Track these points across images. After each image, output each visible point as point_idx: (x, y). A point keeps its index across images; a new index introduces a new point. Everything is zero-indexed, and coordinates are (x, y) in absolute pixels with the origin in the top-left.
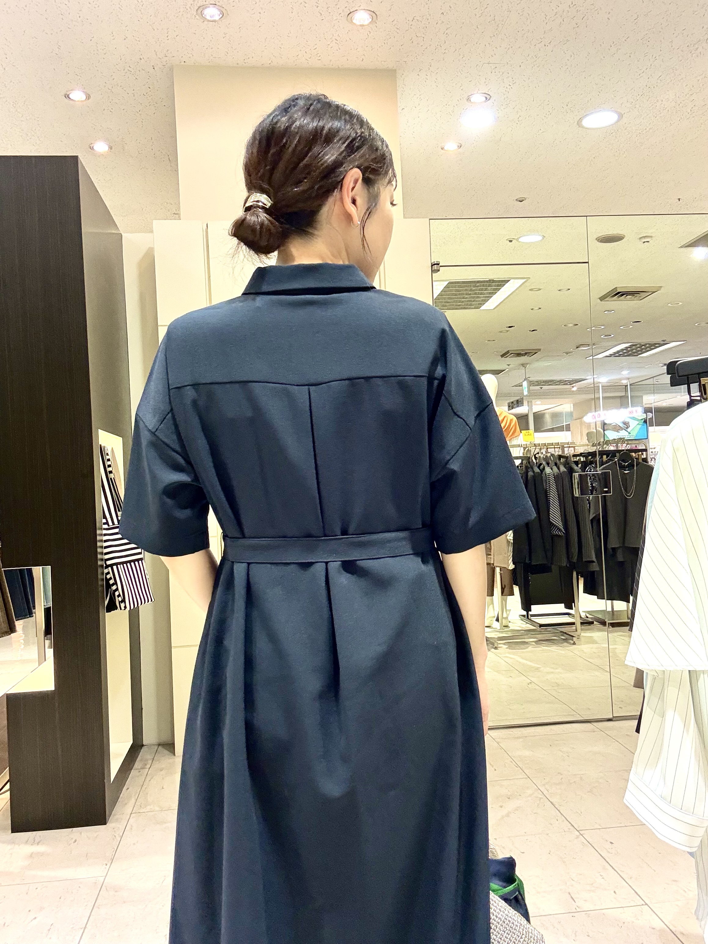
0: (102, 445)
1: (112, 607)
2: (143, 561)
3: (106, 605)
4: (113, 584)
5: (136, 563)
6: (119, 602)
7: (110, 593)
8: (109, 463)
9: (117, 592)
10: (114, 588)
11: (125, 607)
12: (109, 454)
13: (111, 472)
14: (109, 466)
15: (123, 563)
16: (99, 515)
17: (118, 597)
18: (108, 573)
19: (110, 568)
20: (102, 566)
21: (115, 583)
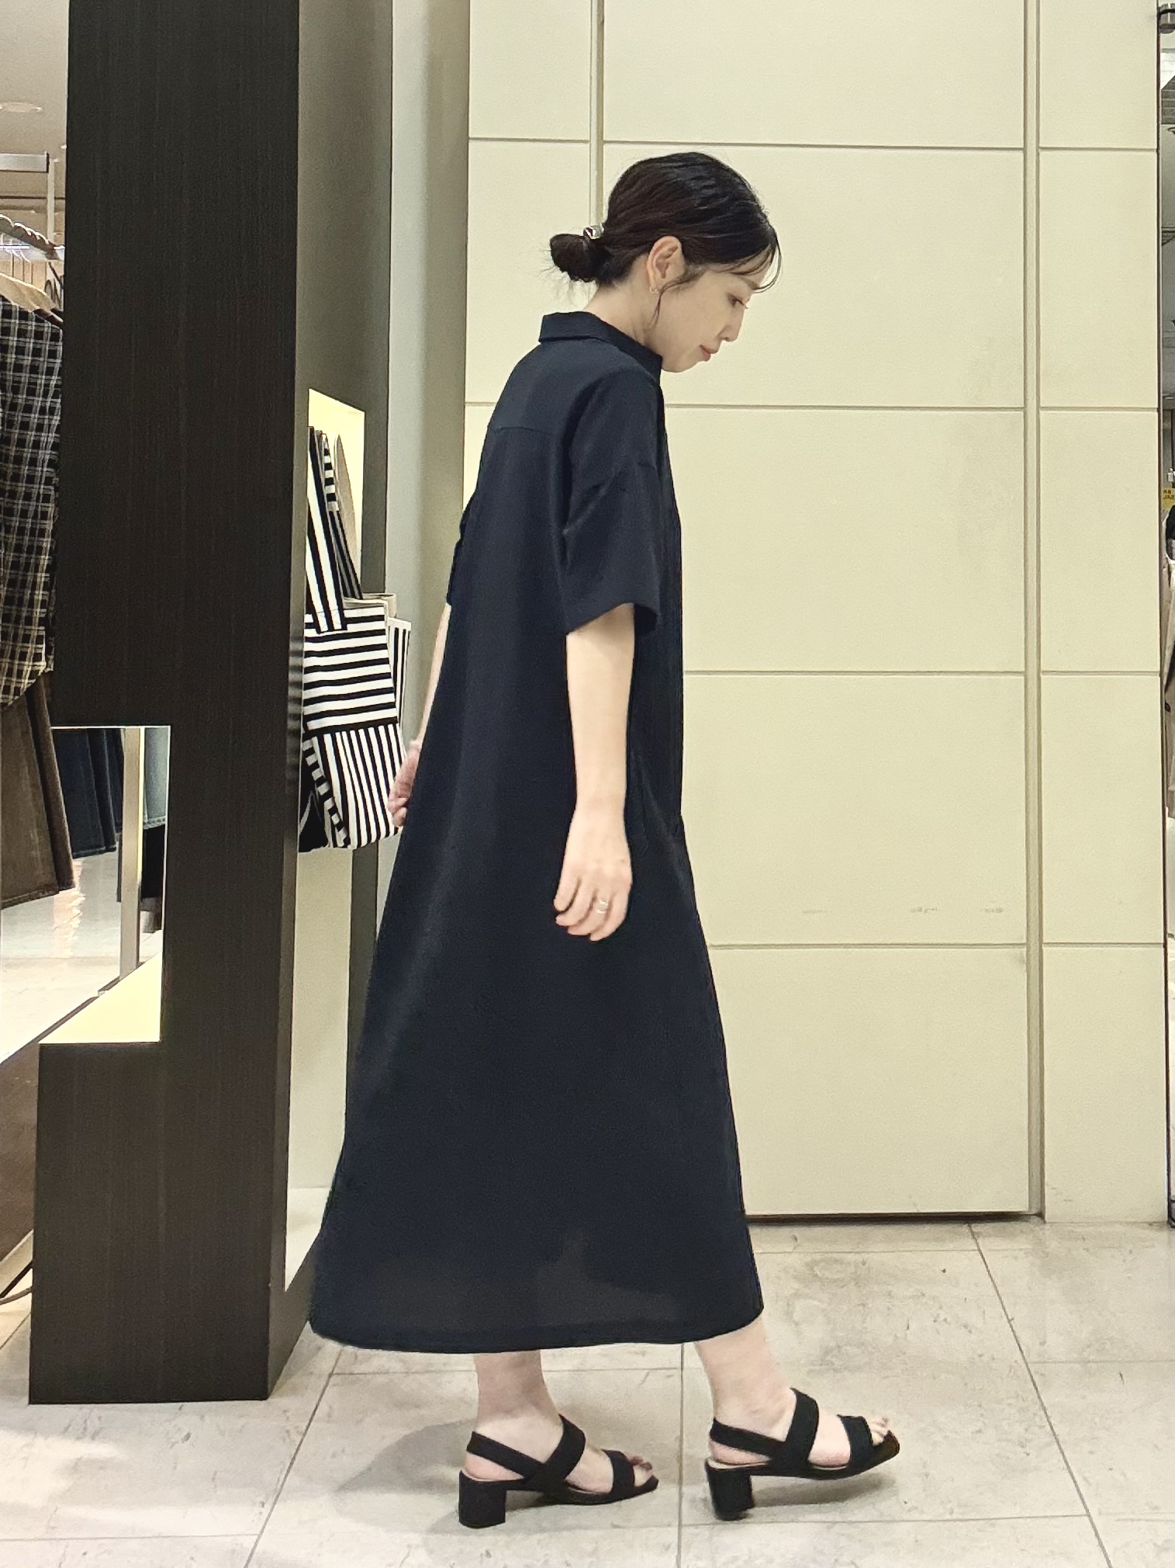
0: (316, 429)
1: (314, 838)
2: (397, 725)
3: (299, 833)
4: (320, 781)
5: (381, 729)
6: (333, 826)
7: (312, 802)
8: (329, 474)
9: (330, 800)
10: (323, 789)
11: (347, 841)
12: (331, 452)
13: (332, 497)
14: (330, 481)
15: (346, 728)
16: (296, 602)
17: (332, 814)
18: (311, 751)
19: (315, 740)
20: (297, 733)
21: (327, 778)
